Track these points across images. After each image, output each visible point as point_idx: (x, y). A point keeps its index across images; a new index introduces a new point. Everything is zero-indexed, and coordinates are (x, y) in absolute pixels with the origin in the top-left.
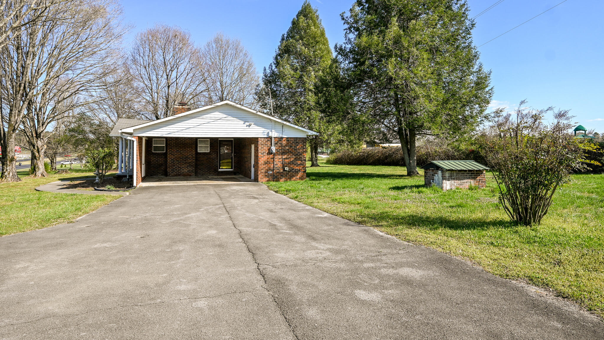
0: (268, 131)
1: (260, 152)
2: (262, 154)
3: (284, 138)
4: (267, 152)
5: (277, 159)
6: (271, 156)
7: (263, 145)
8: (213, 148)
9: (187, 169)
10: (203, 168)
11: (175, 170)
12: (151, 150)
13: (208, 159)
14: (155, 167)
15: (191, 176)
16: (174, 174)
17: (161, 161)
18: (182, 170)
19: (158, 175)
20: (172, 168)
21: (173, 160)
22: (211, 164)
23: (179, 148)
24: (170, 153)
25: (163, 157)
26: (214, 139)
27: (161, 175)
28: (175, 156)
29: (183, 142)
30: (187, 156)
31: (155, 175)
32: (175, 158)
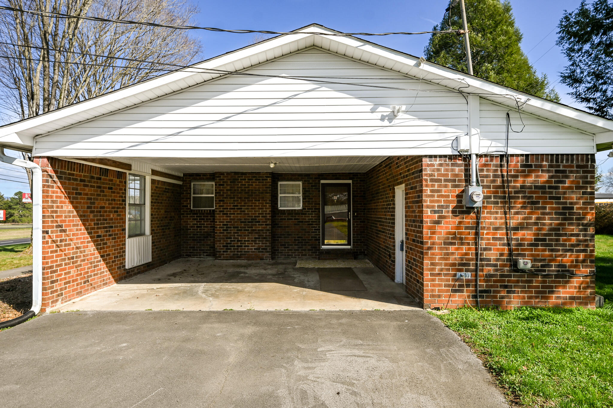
0: (459, 132)
1: (428, 207)
2: (435, 212)
3: (512, 155)
4: (451, 206)
5: (489, 228)
6: (469, 220)
7: (439, 181)
8: (309, 201)
9: (255, 244)
10: (289, 242)
11: (230, 246)
12: (189, 205)
13: (299, 224)
14: (195, 240)
15: (263, 259)
16: (229, 254)
17: (207, 227)
18: (245, 246)
19: (202, 256)
20: (225, 241)
21: (228, 225)
22: (305, 235)
23: (238, 200)
24: (221, 211)
25: (210, 219)
26: (311, 181)
27: (206, 255)
28: (230, 217)
29: (245, 188)
30: (255, 217)
31: (195, 255)
32: (231, 222)
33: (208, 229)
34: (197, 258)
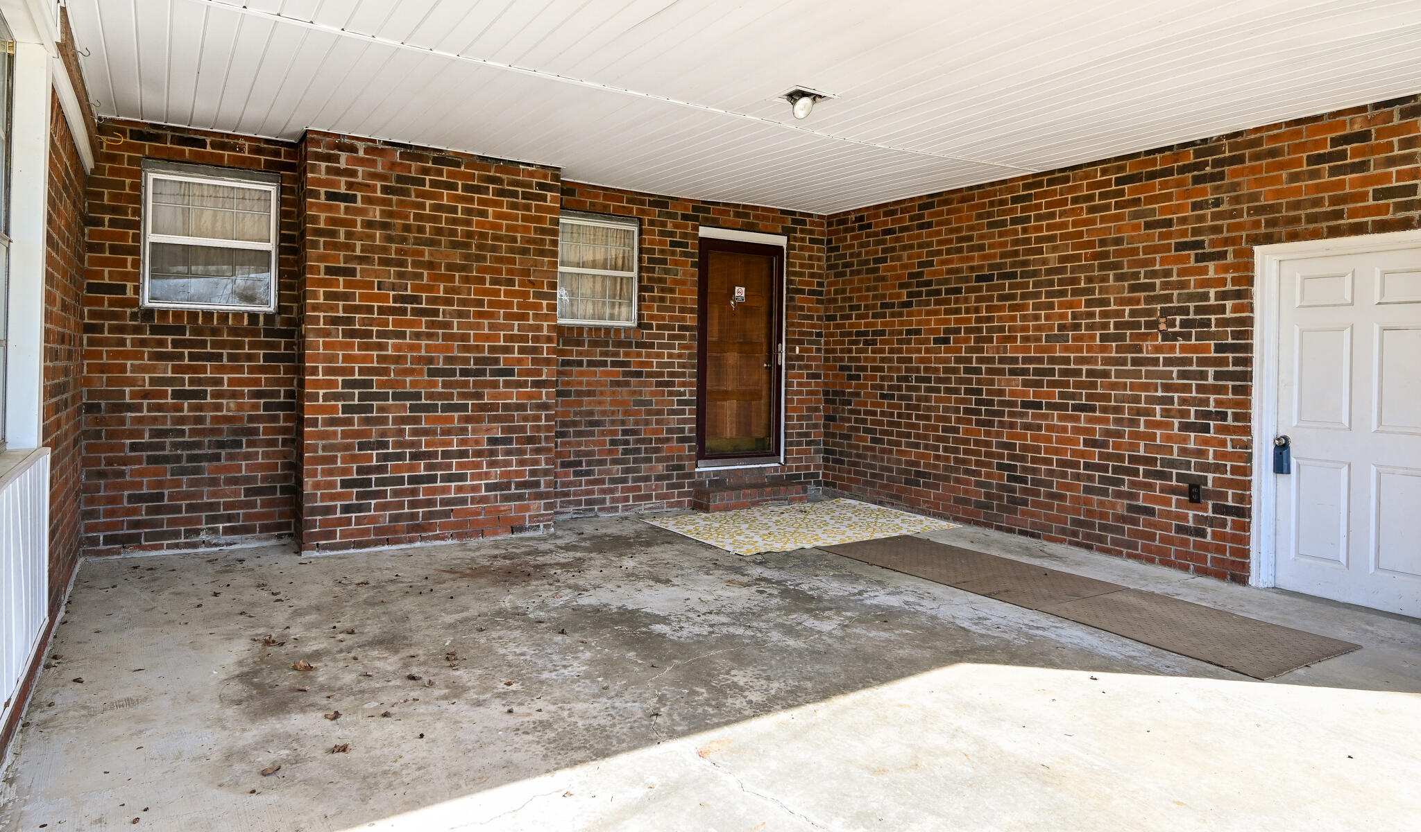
8: (662, 299)
9: (492, 464)
10: (591, 453)
11: (380, 482)
12: (130, 285)
13: (627, 384)
14: (166, 459)
15: (521, 529)
16: (373, 519)
17: (234, 395)
18: (450, 478)
19: (203, 536)
20: (354, 459)
21: (368, 384)
22: (647, 423)
23: (420, 276)
24: (335, 321)
25: (250, 357)
26: (669, 228)
27: (227, 531)
28: (381, 347)
29: (455, 221)
30: (493, 349)
31: (163, 536)
32: (386, 372)
33: (240, 407)
34: (177, 546)
